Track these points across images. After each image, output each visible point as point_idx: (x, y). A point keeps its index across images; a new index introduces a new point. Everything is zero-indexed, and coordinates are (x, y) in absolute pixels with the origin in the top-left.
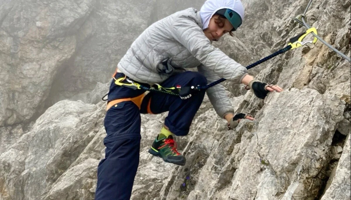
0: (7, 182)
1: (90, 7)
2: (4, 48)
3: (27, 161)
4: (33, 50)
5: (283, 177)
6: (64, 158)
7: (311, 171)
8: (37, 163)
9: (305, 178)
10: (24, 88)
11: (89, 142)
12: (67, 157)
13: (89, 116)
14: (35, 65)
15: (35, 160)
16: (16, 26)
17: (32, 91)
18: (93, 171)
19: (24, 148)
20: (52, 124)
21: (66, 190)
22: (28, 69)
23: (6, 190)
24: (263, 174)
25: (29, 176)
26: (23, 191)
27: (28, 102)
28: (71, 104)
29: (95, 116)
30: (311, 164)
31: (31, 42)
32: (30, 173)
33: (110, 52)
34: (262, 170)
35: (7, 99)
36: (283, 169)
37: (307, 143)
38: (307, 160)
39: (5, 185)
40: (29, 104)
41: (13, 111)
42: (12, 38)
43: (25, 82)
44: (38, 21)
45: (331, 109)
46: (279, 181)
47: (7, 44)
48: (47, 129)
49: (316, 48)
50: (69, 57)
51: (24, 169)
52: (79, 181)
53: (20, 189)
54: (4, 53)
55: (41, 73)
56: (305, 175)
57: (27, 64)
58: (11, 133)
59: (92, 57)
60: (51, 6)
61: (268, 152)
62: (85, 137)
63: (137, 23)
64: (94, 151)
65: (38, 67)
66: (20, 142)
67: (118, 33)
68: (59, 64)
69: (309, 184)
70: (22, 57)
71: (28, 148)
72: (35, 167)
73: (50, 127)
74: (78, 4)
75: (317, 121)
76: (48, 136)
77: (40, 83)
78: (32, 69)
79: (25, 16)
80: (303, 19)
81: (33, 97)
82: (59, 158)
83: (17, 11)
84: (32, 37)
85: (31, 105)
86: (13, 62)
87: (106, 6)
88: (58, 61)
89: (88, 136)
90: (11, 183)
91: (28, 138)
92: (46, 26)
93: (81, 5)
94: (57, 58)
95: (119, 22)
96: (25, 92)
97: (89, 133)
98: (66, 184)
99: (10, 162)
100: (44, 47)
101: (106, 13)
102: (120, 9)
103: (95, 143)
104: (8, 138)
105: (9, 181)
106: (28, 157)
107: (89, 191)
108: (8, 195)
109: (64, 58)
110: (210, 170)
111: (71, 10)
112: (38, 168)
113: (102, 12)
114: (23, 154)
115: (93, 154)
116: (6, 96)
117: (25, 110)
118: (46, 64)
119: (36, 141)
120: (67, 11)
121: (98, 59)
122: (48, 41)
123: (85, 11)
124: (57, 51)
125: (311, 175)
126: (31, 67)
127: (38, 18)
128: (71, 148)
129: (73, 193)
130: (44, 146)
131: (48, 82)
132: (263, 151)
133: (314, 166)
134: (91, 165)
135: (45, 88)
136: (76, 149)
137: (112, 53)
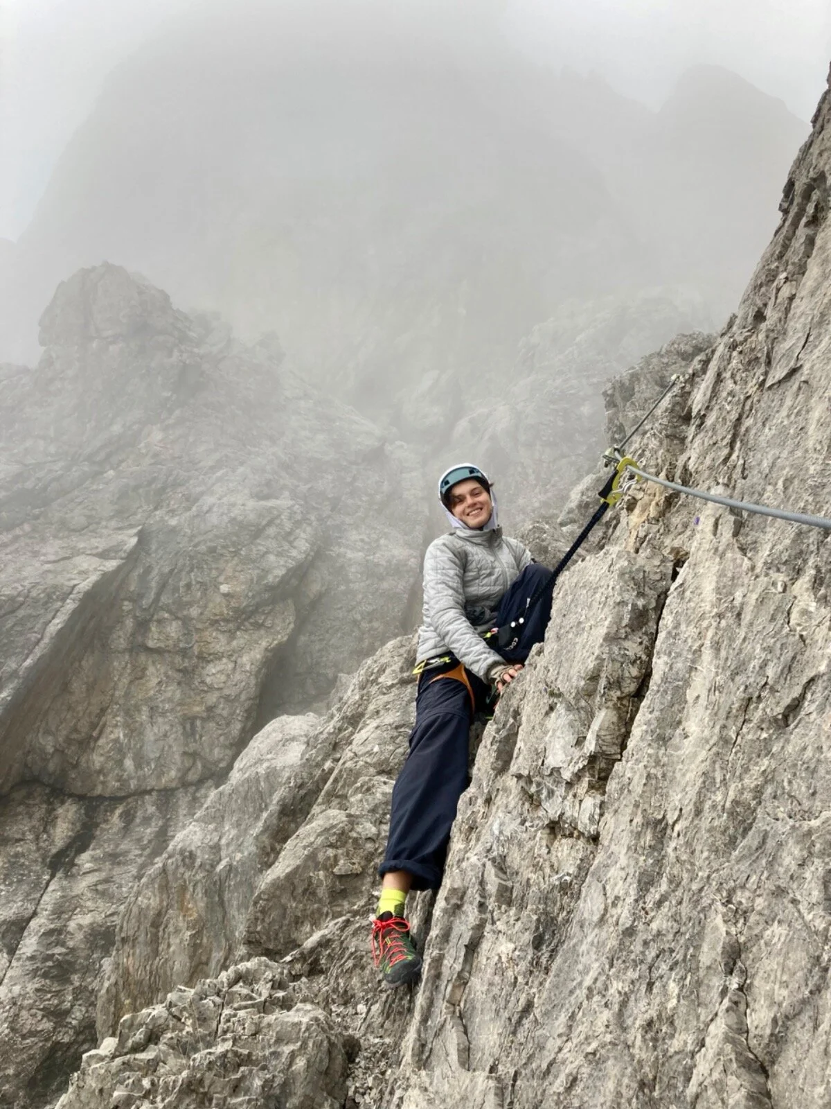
0: (191, 889)
1: (313, 544)
2: (168, 643)
3: (223, 842)
4: (220, 636)
5: (582, 708)
6: (284, 819)
7: (624, 684)
8: (242, 843)
9: (615, 699)
10: (210, 709)
11: (325, 782)
12: (288, 816)
13: (321, 733)
14: (226, 664)
15: (238, 837)
16: (184, 599)
17: (225, 713)
18: (335, 833)
19: (217, 818)
20: (261, 764)
21: (290, 877)
22: (214, 673)
23: (190, 906)
24: (553, 715)
25: (230, 871)
26: (222, 903)
27: (221, 735)
28: (293, 721)
29: (332, 730)
30: (622, 671)
31: (214, 623)
32: (231, 865)
33: (358, 617)
34: (552, 708)
35: (183, 734)
36: (578, 693)
37: (608, 634)
38: (613, 665)
39: (188, 896)
40: (222, 739)
41: (194, 755)
42: (180, 623)
43: (212, 698)
44: (222, 584)
45: (644, 572)
46: (577, 717)
47: (173, 635)
48: (253, 774)
49: (646, 498)
50: (285, 639)
51: (220, 860)
52: (312, 857)
53: (217, 899)
54: (169, 652)
55: (238, 676)
56: (615, 694)
57: (211, 665)
58: (195, 799)
59: (327, 632)
60: (242, 553)
61: (558, 673)
62: (318, 773)
63: (401, 557)
64: (337, 797)
65: (231, 666)
66: (207, 808)
67: (367, 582)
68: (269, 654)
69: (625, 709)
70: (201, 653)
71: (223, 817)
72: (239, 851)
73: (259, 770)
74: (291, 543)
75: (620, 594)
76: (257, 789)
77: (238, 696)
78: (221, 672)
79: (199, 579)
80: (616, 453)
81: (228, 724)
82: (275, 821)
83: (184, 573)
84: (215, 615)
85: (227, 738)
86: (186, 664)
87: (340, 538)
88: (266, 649)
89: (323, 770)
90: (199, 889)
91: (220, 799)
92: (238, 589)
93: (295, 544)
94: (264, 644)
95: (367, 561)
96: (213, 717)
97: (323, 764)
98: (288, 866)
99: (193, 849)
100: (238, 629)
101: (342, 550)
102: (367, 540)
103: (336, 781)
104: (189, 809)
105: (195, 885)
106: (225, 834)
107: (333, 873)
108: (195, 915)
109: (276, 642)
110: (489, 747)
111: (279, 555)
112: (246, 854)
113: (336, 549)
114: (216, 830)
115: (335, 802)
116: (180, 728)
117: (216, 751)
118: (245, 659)
119: (236, 801)
120: (272, 558)
121: (339, 635)
122: (244, 616)
123: (305, 552)
124: (262, 632)
125: (626, 691)
126: (218, 668)
127: (221, 579)
128: (294, 798)
129: (303, 880)
130: (251, 810)
131: (253, 691)
132: (551, 676)
133: (627, 675)
134: (331, 821)
135: (247, 705)
136: (303, 798)
137: (363, 618)
